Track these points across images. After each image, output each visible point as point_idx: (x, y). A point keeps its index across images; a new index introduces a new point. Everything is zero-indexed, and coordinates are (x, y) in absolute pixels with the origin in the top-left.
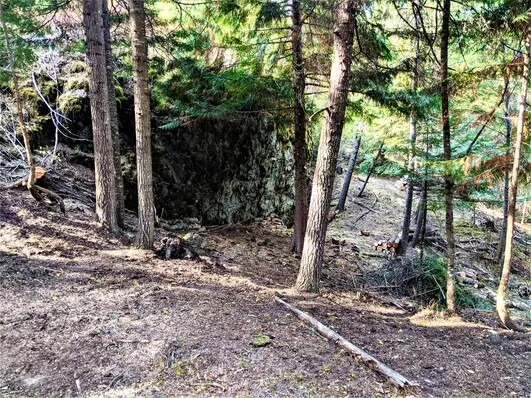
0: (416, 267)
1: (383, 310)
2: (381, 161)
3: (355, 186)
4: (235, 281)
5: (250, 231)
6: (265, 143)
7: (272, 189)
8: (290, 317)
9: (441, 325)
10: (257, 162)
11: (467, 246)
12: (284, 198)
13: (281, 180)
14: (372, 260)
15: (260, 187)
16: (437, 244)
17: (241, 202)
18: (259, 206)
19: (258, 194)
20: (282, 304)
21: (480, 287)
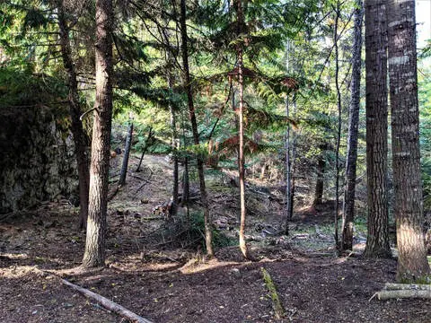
0: (185, 222)
1: (160, 266)
2: (152, 141)
3: (132, 164)
4: (21, 271)
5: (37, 215)
6: (45, 132)
7: (56, 173)
8: (76, 298)
9: (204, 268)
10: (38, 149)
11: (220, 199)
12: (69, 180)
13: (64, 164)
14: (152, 223)
15: (43, 173)
16: (199, 202)
17: (25, 189)
18: (44, 191)
19: (42, 180)
20: (69, 286)
21: (231, 229)
